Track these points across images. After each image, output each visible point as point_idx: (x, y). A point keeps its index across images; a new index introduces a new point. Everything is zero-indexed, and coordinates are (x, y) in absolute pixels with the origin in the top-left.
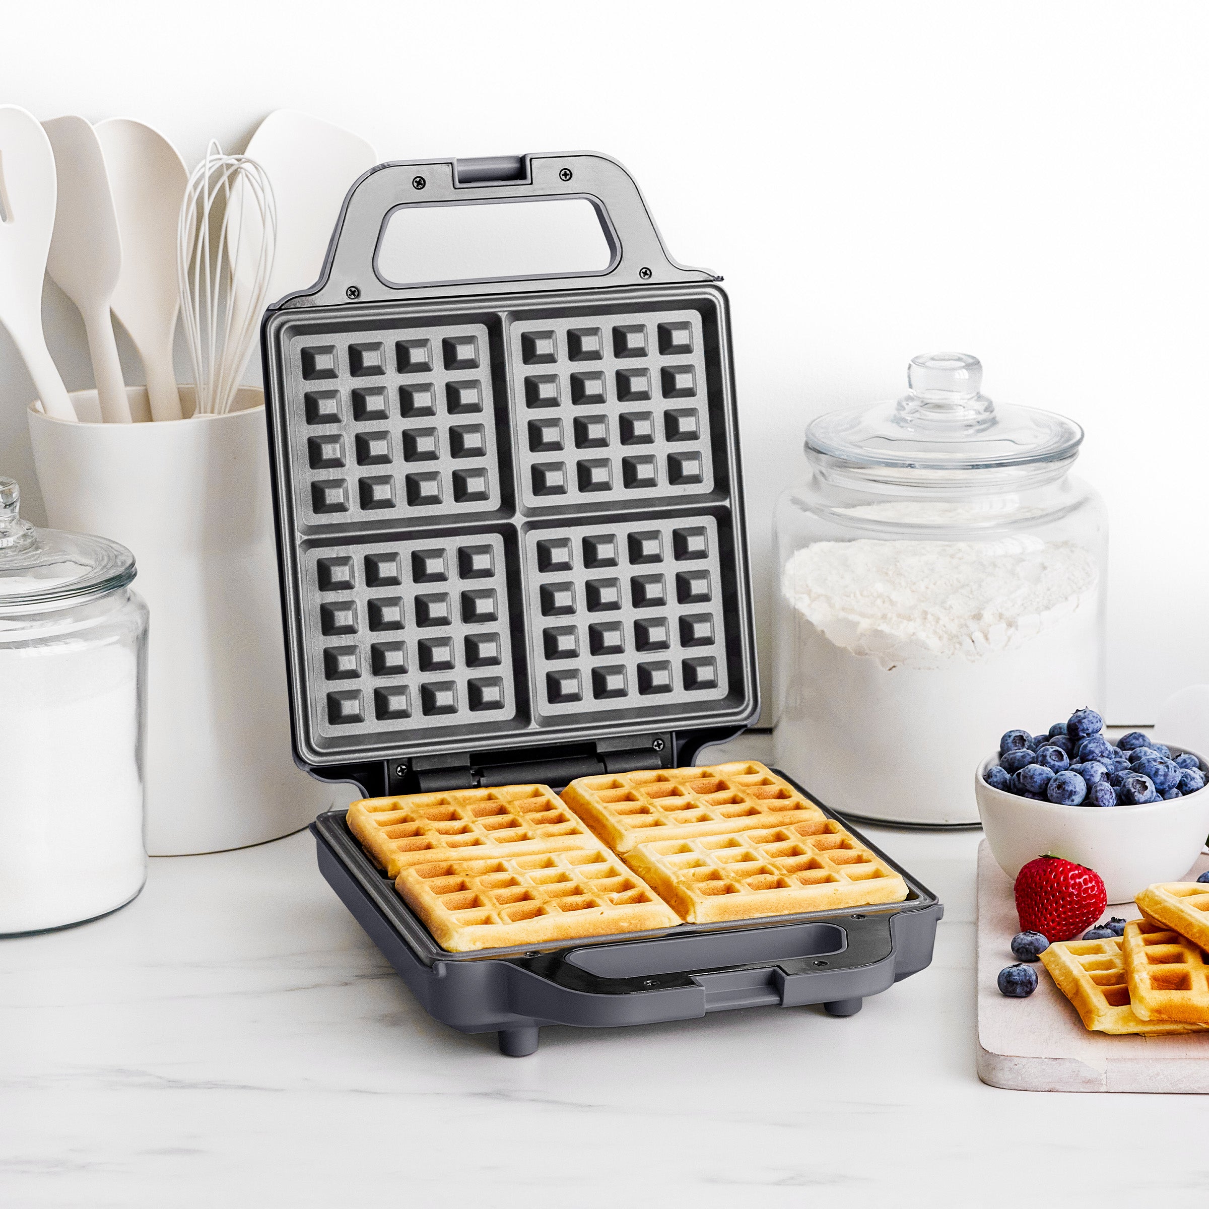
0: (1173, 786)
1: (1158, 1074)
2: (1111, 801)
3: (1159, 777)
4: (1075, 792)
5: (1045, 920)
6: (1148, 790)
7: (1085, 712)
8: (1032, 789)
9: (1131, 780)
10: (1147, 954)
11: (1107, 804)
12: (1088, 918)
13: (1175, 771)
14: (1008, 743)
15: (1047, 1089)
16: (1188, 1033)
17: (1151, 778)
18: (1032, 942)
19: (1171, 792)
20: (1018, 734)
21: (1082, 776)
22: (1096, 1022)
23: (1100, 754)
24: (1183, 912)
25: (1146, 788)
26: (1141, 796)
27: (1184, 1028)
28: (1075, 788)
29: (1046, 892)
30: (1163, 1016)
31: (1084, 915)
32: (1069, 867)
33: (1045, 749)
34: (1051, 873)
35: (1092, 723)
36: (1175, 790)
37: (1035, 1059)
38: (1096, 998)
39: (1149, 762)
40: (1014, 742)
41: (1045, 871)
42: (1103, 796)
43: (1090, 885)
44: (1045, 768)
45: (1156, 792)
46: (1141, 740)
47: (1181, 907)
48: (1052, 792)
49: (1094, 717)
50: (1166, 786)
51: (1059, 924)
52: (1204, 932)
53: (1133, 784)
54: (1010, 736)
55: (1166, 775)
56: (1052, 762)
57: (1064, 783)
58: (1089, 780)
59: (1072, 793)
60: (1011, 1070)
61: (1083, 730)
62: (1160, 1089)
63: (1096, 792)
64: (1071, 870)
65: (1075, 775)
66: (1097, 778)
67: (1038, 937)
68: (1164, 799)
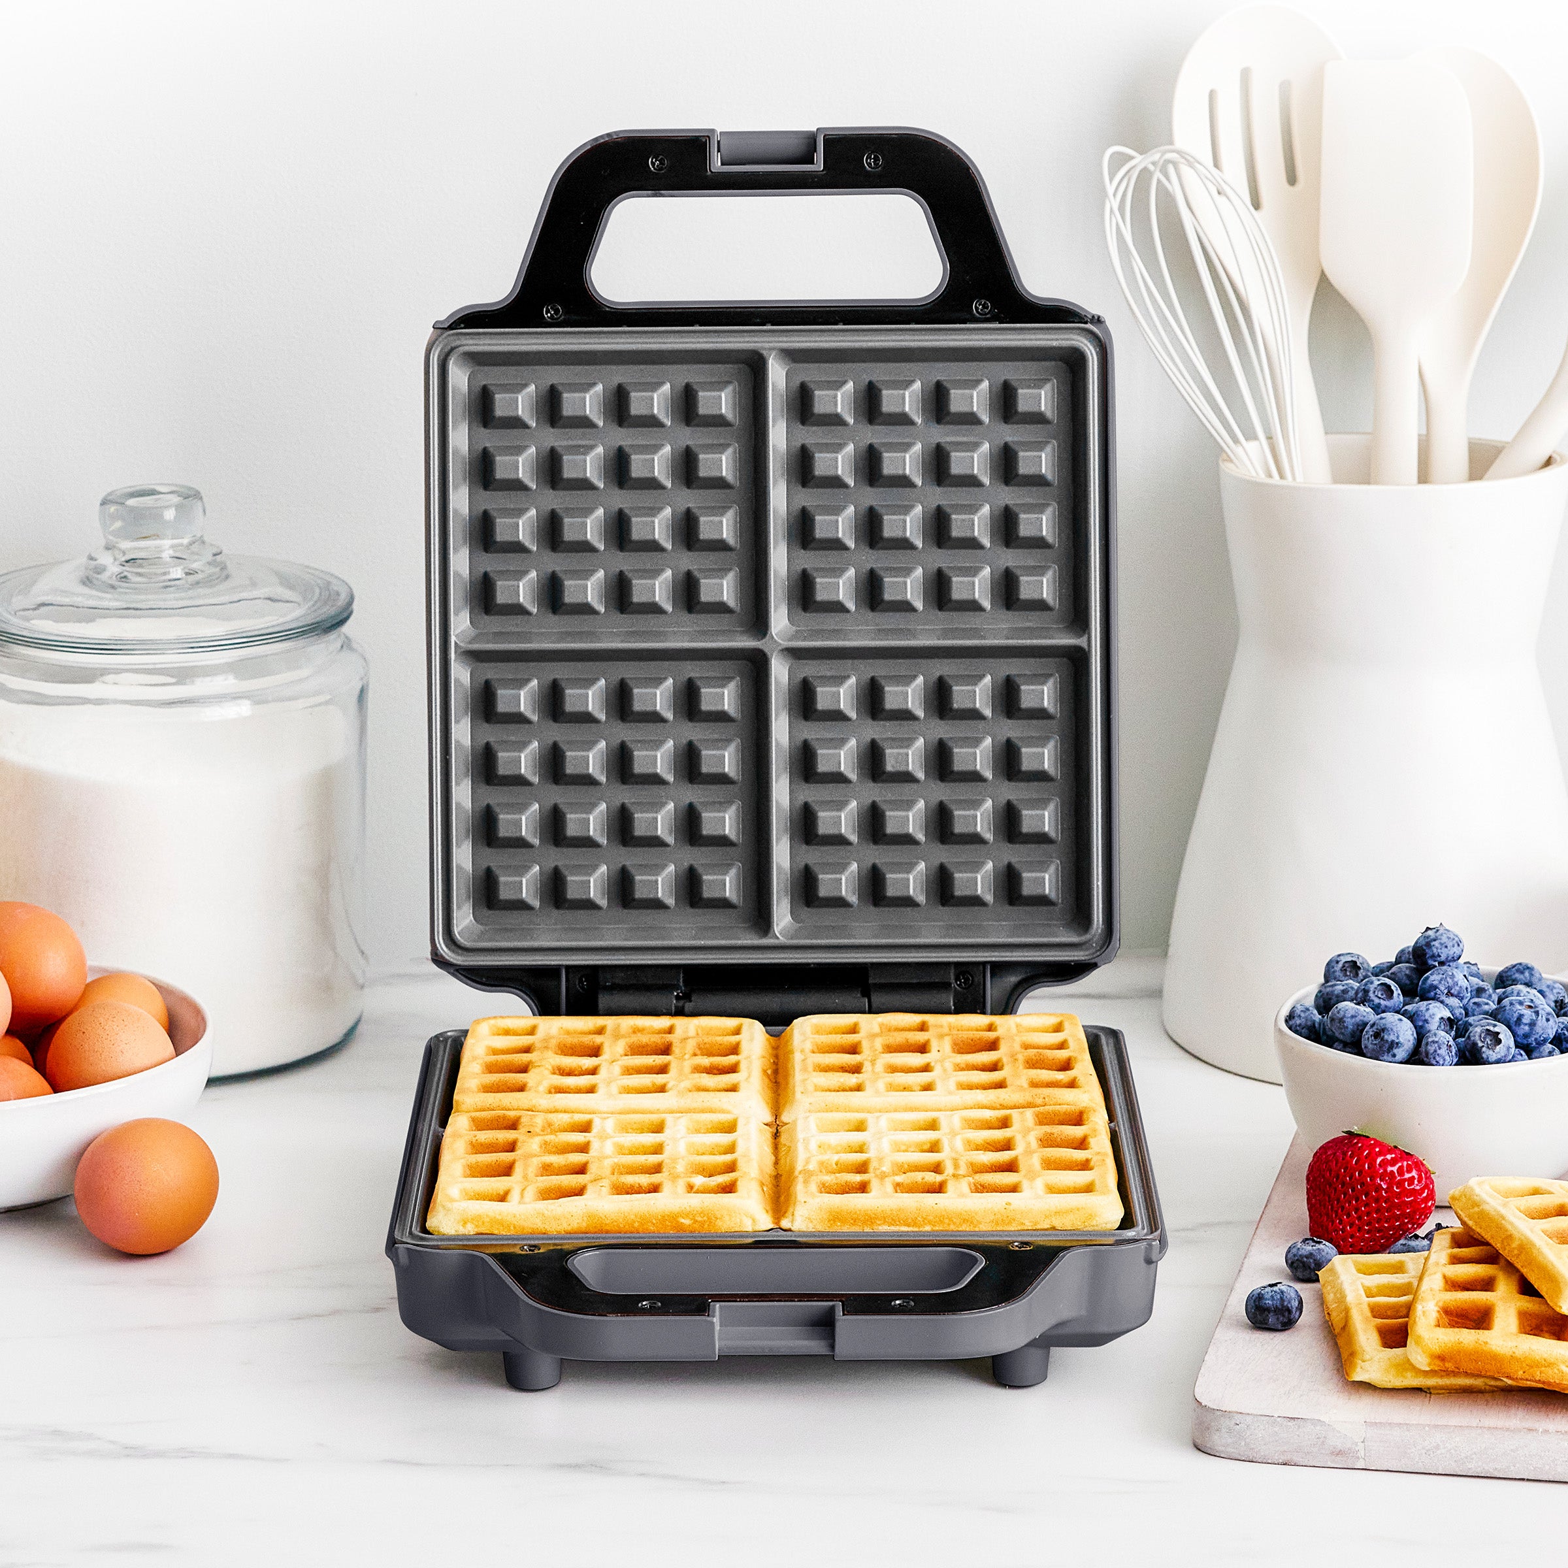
0: (1545, 1041)
1: (1437, 1447)
2: (1447, 1058)
3: (1522, 1026)
4: (1397, 1043)
5: (1340, 1223)
6: (1501, 1045)
7: (1438, 930)
8: (1341, 1037)
9: (1478, 1029)
10: (1444, 1277)
11: (1441, 1063)
12: (1403, 1224)
13: (1548, 1020)
14: (1334, 972)
15: (1281, 1461)
16: (1493, 1392)
17: (1509, 1027)
18: (1311, 1254)
19: (1542, 1049)
20: (1349, 959)
21: (1412, 1021)
22: (1358, 1369)
23: (1446, 991)
24: (1504, 1218)
25: (1499, 1042)
26: (1491, 1052)
27: (1486, 1384)
28: (1398, 1038)
29: (1343, 1184)
30: (1447, 1365)
31: (1397, 1218)
32: (1377, 1150)
33: (1368, 981)
34: (1352, 1157)
35: (1446, 947)
36: (1549, 1047)
37: (1263, 1418)
38: (1366, 1337)
39: (1511, 1004)
40: (1343, 970)
41: (1345, 1154)
42: (1435, 1051)
43: (1407, 1176)
44: (1361, 1008)
45: (1517, 1047)
46: (1527, 974)
47: (1503, 1211)
48: (1366, 1042)
49: (1449, 938)
50: (1532, 1040)
51: (1360, 1229)
52: (1524, 1249)
53: (1480, 1036)
54: (1337, 962)
55: (1532, 1024)
56: (1377, 1001)
57: (1383, 1030)
58: (1422, 1027)
59: (1393, 1045)
60: (1230, 1431)
61: (1433, 957)
62: (1440, 1468)
63: (1427, 1044)
64: (1380, 1154)
65: (1401, 1020)
66: (1433, 1025)
67: (1321, 1246)
68: (1530, 1059)
